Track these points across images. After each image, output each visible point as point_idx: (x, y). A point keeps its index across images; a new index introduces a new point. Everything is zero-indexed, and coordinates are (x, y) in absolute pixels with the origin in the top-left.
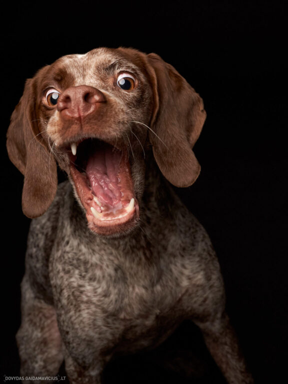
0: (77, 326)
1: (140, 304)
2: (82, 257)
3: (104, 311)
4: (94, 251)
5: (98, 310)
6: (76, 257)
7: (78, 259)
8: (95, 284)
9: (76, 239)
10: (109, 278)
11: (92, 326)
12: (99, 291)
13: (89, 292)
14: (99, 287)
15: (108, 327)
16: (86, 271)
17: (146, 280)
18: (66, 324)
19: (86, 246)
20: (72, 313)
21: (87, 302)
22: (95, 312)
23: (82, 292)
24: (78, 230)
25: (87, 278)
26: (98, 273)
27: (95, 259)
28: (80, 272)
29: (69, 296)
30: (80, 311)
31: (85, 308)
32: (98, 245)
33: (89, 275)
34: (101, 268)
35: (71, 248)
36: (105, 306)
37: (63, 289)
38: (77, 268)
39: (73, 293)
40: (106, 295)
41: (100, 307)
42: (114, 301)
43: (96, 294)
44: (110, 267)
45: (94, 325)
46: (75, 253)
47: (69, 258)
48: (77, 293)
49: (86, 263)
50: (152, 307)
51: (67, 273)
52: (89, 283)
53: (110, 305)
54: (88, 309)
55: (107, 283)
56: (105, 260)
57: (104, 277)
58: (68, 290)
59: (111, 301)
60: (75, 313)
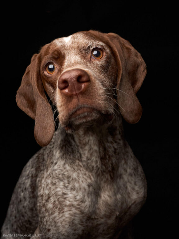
0: (59, 224)
1: (106, 207)
2: (66, 173)
3: (82, 212)
4: (74, 169)
5: (78, 212)
6: (62, 172)
7: (63, 174)
8: (74, 192)
9: (63, 160)
10: (84, 190)
11: (71, 224)
12: (78, 198)
13: (71, 198)
14: (78, 195)
15: (82, 225)
16: (69, 183)
17: (110, 192)
18: (49, 223)
19: (70, 165)
20: (56, 214)
21: (69, 206)
22: (75, 213)
23: (65, 198)
24: (65, 154)
25: (69, 188)
26: (77, 185)
27: (75, 175)
28: (64, 184)
29: (55, 201)
30: (63, 212)
31: (68, 210)
32: (77, 166)
33: (70, 186)
34: (78, 182)
35: (59, 167)
36: (83, 209)
37: (51, 197)
38: (62, 180)
39: (58, 199)
40: (83, 201)
41: (79, 210)
42: (88, 206)
43: (76, 200)
44: (84, 183)
45: (73, 223)
46: (61, 170)
47: (56, 174)
48: (61, 200)
49: (69, 177)
50: (115, 210)
51: (54, 185)
52: (70, 192)
53: (86, 208)
54: (70, 211)
55: (83, 193)
56: (81, 177)
57: (80, 189)
58: (55, 197)
59: (86, 206)
60: (59, 214)
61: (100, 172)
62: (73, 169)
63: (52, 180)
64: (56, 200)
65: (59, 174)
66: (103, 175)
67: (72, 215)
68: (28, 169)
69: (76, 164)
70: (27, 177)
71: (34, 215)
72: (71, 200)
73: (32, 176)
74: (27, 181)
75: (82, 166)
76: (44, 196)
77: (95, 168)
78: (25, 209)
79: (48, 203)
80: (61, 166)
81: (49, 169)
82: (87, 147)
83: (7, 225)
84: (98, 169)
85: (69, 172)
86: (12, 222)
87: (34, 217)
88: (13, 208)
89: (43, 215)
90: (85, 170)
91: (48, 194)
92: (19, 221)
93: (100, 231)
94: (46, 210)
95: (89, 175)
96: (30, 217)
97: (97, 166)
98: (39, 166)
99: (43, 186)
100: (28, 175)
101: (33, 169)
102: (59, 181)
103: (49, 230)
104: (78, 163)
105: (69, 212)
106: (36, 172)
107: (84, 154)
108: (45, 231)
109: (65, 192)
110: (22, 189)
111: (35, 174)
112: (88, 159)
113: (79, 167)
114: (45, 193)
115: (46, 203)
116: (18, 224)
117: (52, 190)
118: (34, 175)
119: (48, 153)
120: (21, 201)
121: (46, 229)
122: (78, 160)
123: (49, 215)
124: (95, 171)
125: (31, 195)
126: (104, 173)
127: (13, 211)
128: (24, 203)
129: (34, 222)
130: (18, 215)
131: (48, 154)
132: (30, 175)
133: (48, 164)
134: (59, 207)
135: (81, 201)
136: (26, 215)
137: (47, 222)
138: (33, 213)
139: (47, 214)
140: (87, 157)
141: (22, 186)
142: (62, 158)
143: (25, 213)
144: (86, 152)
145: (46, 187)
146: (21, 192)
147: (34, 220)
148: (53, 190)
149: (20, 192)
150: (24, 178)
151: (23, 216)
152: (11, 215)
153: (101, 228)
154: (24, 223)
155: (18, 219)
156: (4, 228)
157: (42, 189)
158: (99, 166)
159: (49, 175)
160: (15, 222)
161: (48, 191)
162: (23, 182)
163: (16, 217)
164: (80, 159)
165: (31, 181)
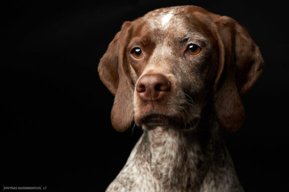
61: (170, 184)
62: (139, 172)
66: (172, 188)
69: (143, 166)
75: (150, 169)
77: (164, 177)
82: (160, 149)
84: (168, 180)
85: (135, 176)
90: (151, 175)
95: (155, 184)
97: (167, 176)
104: (147, 165)
107: (155, 156)
112: (158, 163)
113: (146, 170)
122: (148, 161)
124: (163, 180)
126: (175, 188)
140: (157, 161)
144: (157, 154)
158: (169, 176)
164: (149, 161)
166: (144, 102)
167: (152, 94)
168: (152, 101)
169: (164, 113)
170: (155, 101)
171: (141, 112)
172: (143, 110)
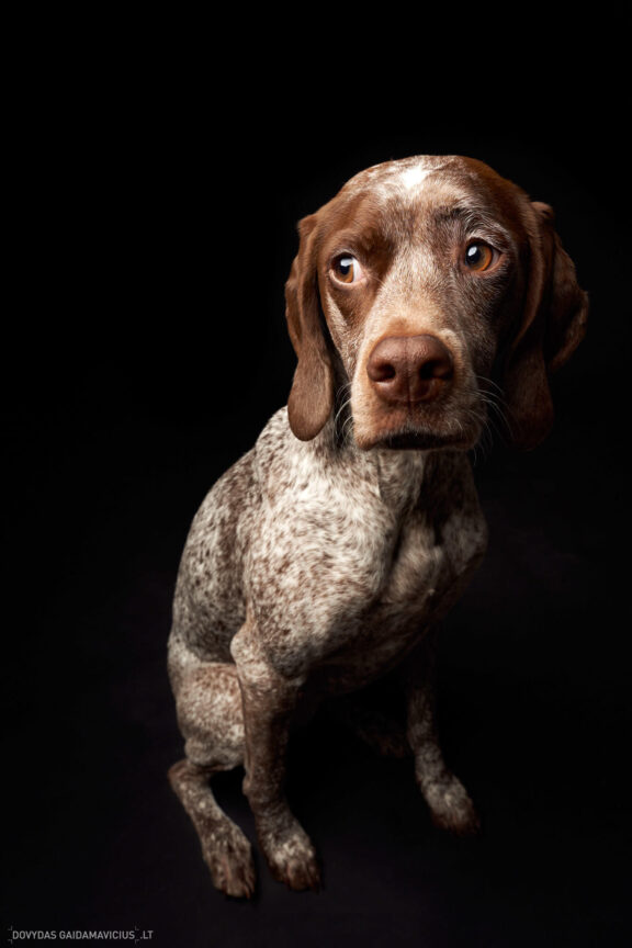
63: (293, 523)
64: (308, 569)
65: (315, 513)
67: (344, 602)
68: (208, 513)
70: (208, 529)
71: (230, 608)
72: (345, 569)
73: (223, 523)
74: (209, 537)
76: (272, 561)
78: (210, 598)
79: (283, 576)
80: (322, 493)
81: (277, 498)
83: (176, 634)
86: (186, 629)
87: (231, 611)
88: (182, 602)
89: (269, 601)
91: (285, 557)
92: (197, 626)
93: (393, 628)
94: (278, 591)
96: (221, 613)
98: (240, 500)
99: (266, 538)
100: (211, 524)
101: (222, 508)
102: (314, 528)
103: (286, 632)
105: (337, 596)
106: (233, 513)
108: (277, 634)
109: (329, 553)
110: (199, 556)
111: (230, 517)
114: (275, 556)
115: (277, 577)
116: (198, 631)
117: (294, 547)
118: (227, 520)
119: (263, 464)
120: (198, 582)
121: (277, 629)
123: (286, 601)
125: (223, 564)
127: (184, 609)
128: (208, 585)
129: (231, 622)
130: (194, 615)
131: (266, 465)
132: (218, 521)
133: (273, 488)
134: (313, 584)
135: (367, 569)
136: (213, 610)
137: (281, 616)
138: (228, 603)
139: (281, 600)
141: (199, 550)
142: (323, 474)
143: (212, 606)
145: (277, 539)
146: (198, 563)
147: (231, 618)
148: (298, 548)
149: (194, 563)
150: (201, 533)
151: (206, 614)
152: (181, 617)
153: (396, 622)
154: (210, 629)
155: (195, 622)
156: (172, 639)
157: (265, 546)
159: (282, 512)
160: (192, 628)
161: (284, 548)
162: (200, 542)
163: (190, 620)
165: (222, 533)
166: (387, 403)
167: (411, 388)
168: (408, 404)
169: (435, 431)
170: (417, 404)
171: (378, 429)
172: (383, 422)
